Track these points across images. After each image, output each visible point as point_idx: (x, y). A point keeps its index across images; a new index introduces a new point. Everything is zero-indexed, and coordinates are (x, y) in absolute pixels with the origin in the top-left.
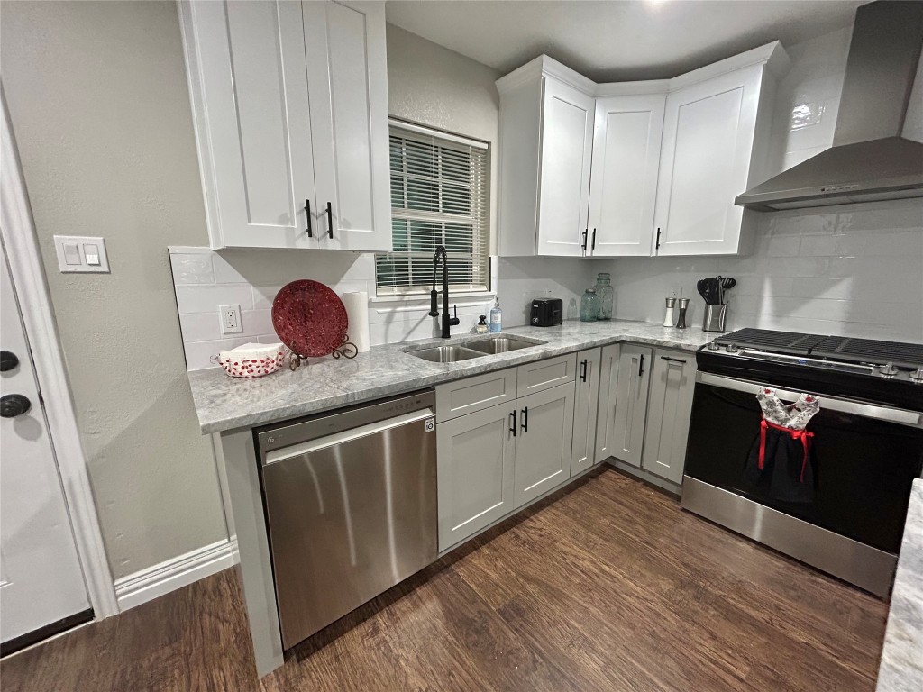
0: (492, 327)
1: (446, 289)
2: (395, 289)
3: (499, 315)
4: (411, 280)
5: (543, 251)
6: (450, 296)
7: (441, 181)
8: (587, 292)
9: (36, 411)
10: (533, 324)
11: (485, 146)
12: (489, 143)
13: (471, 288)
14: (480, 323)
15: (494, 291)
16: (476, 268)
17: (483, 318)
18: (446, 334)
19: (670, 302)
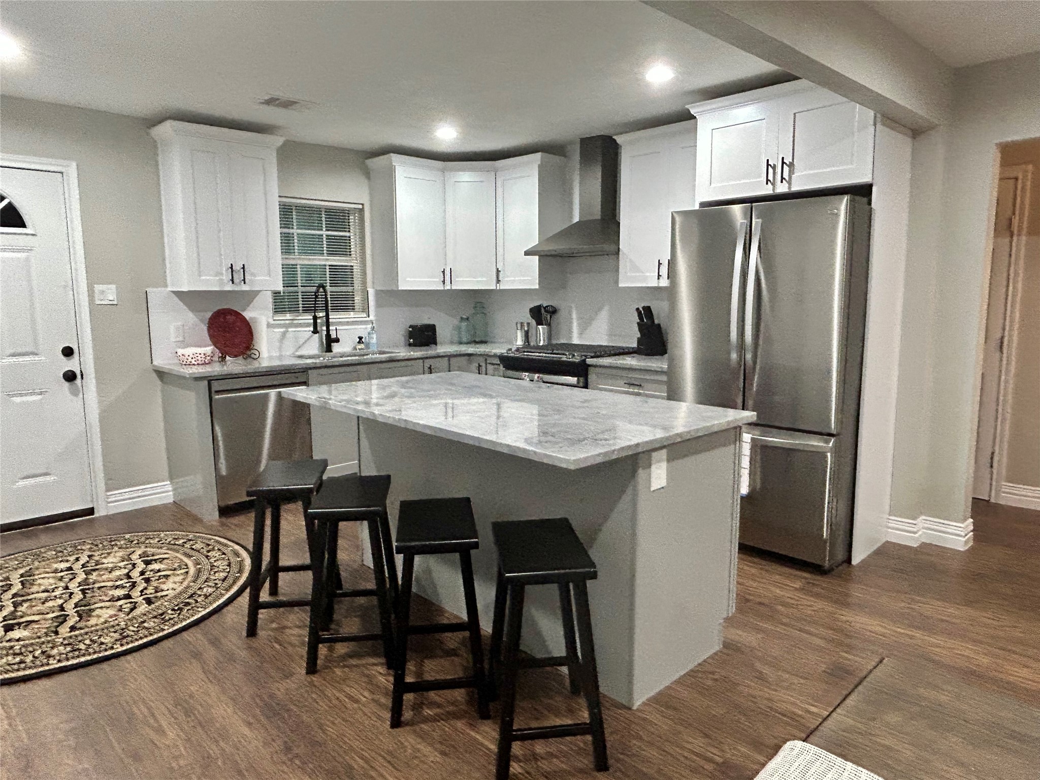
0: (368, 346)
1: (327, 316)
2: (288, 315)
3: (375, 336)
4: (301, 309)
5: (402, 286)
6: (330, 320)
7: (324, 233)
8: (462, 318)
9: (78, 381)
10: (410, 345)
11: (360, 207)
12: (363, 204)
13: (352, 314)
14: (359, 342)
15: (372, 317)
16: (358, 299)
17: (361, 338)
18: (329, 349)
19: (519, 326)
